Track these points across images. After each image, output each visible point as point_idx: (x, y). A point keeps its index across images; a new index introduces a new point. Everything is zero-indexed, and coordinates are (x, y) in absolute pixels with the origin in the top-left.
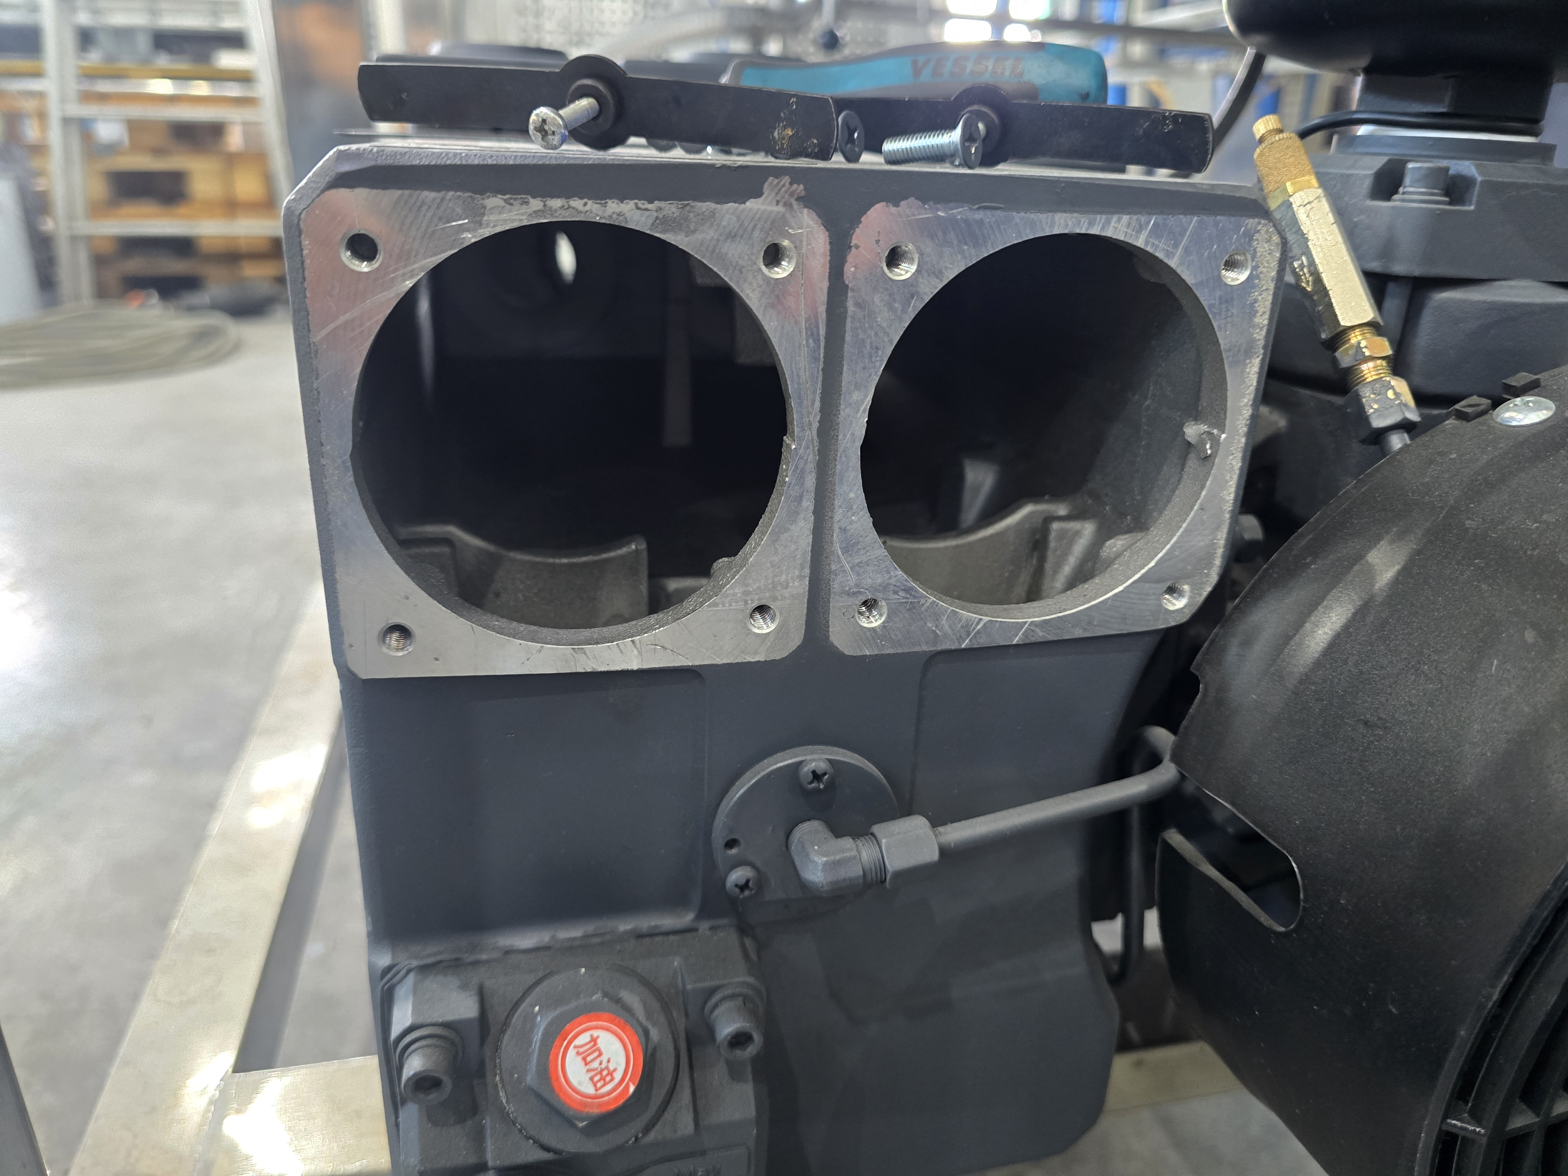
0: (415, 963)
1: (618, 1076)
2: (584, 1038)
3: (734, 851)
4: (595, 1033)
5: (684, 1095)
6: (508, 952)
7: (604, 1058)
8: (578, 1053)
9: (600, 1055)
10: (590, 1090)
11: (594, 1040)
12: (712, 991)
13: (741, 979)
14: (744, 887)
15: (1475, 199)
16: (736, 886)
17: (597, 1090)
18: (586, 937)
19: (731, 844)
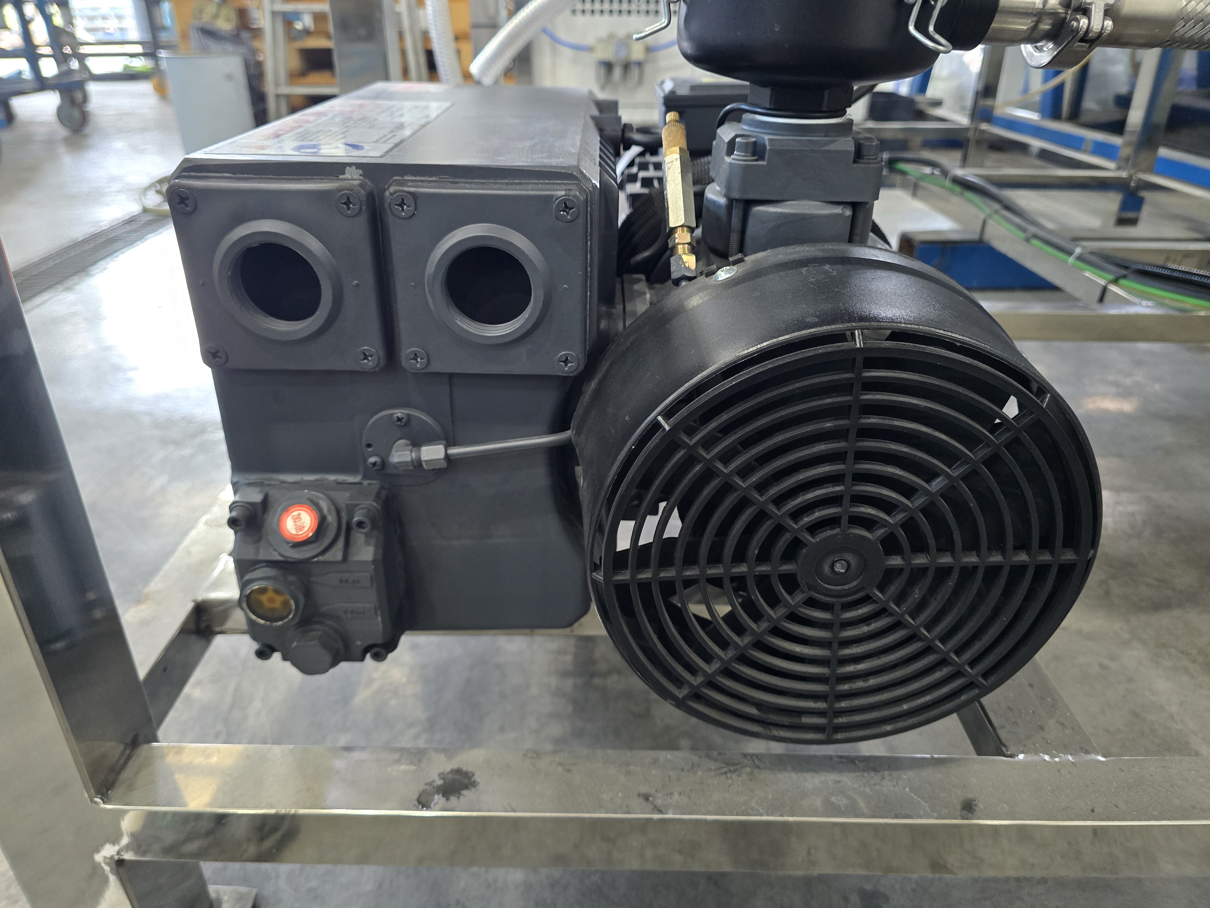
0: (246, 482)
1: (306, 529)
2: (295, 513)
3: (370, 449)
4: (301, 512)
5: (341, 543)
6: (283, 482)
7: (302, 521)
8: (293, 518)
9: (301, 520)
10: (294, 532)
11: (299, 514)
12: (358, 505)
13: (369, 502)
14: (374, 464)
15: (767, 158)
16: (371, 464)
17: (297, 532)
18: (316, 480)
19: (369, 446)
